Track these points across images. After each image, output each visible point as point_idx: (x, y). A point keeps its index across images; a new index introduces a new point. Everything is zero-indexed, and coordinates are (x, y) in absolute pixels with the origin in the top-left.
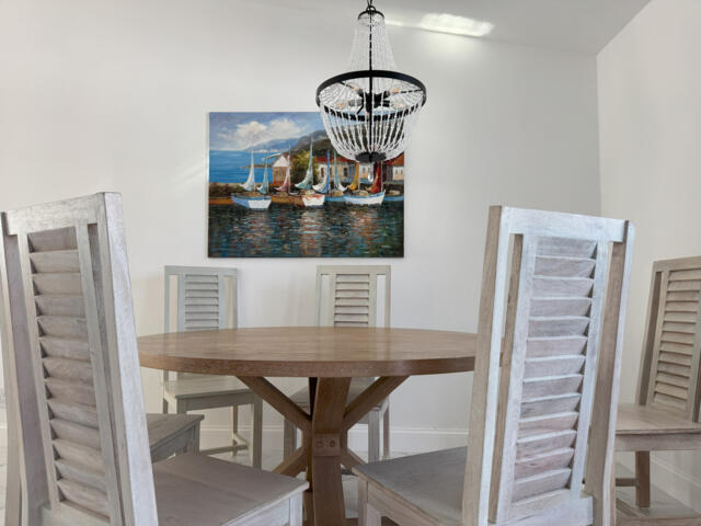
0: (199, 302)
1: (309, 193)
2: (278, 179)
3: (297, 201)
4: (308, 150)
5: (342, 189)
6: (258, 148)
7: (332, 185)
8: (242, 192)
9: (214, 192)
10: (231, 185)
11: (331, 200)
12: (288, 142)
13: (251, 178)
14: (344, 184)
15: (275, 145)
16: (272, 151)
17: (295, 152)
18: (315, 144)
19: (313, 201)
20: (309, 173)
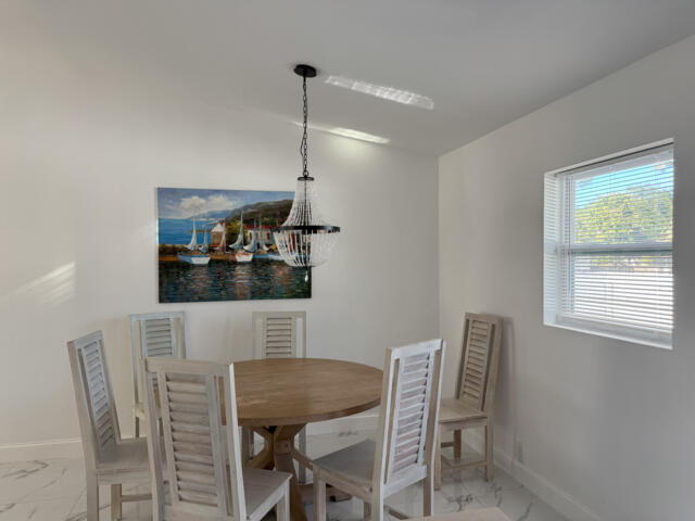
0: (158, 340)
1: (240, 251)
2: (216, 241)
3: (231, 258)
4: (239, 219)
5: (266, 249)
6: (199, 217)
7: (259, 246)
8: (186, 251)
9: (163, 251)
10: (177, 245)
11: (258, 257)
12: (225, 212)
13: (194, 240)
14: (268, 245)
15: (213, 215)
16: (211, 219)
17: (230, 220)
18: (245, 215)
19: (243, 257)
20: (240, 237)
